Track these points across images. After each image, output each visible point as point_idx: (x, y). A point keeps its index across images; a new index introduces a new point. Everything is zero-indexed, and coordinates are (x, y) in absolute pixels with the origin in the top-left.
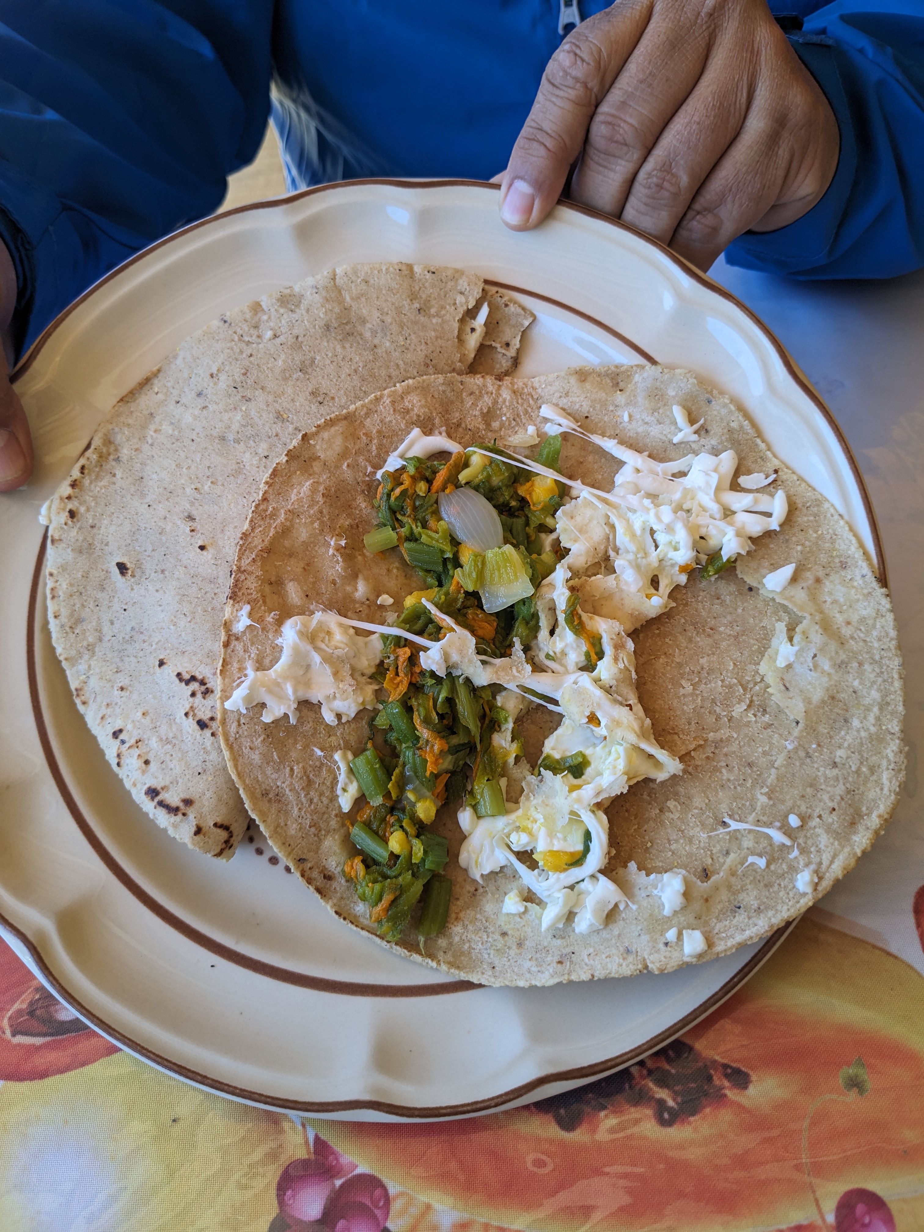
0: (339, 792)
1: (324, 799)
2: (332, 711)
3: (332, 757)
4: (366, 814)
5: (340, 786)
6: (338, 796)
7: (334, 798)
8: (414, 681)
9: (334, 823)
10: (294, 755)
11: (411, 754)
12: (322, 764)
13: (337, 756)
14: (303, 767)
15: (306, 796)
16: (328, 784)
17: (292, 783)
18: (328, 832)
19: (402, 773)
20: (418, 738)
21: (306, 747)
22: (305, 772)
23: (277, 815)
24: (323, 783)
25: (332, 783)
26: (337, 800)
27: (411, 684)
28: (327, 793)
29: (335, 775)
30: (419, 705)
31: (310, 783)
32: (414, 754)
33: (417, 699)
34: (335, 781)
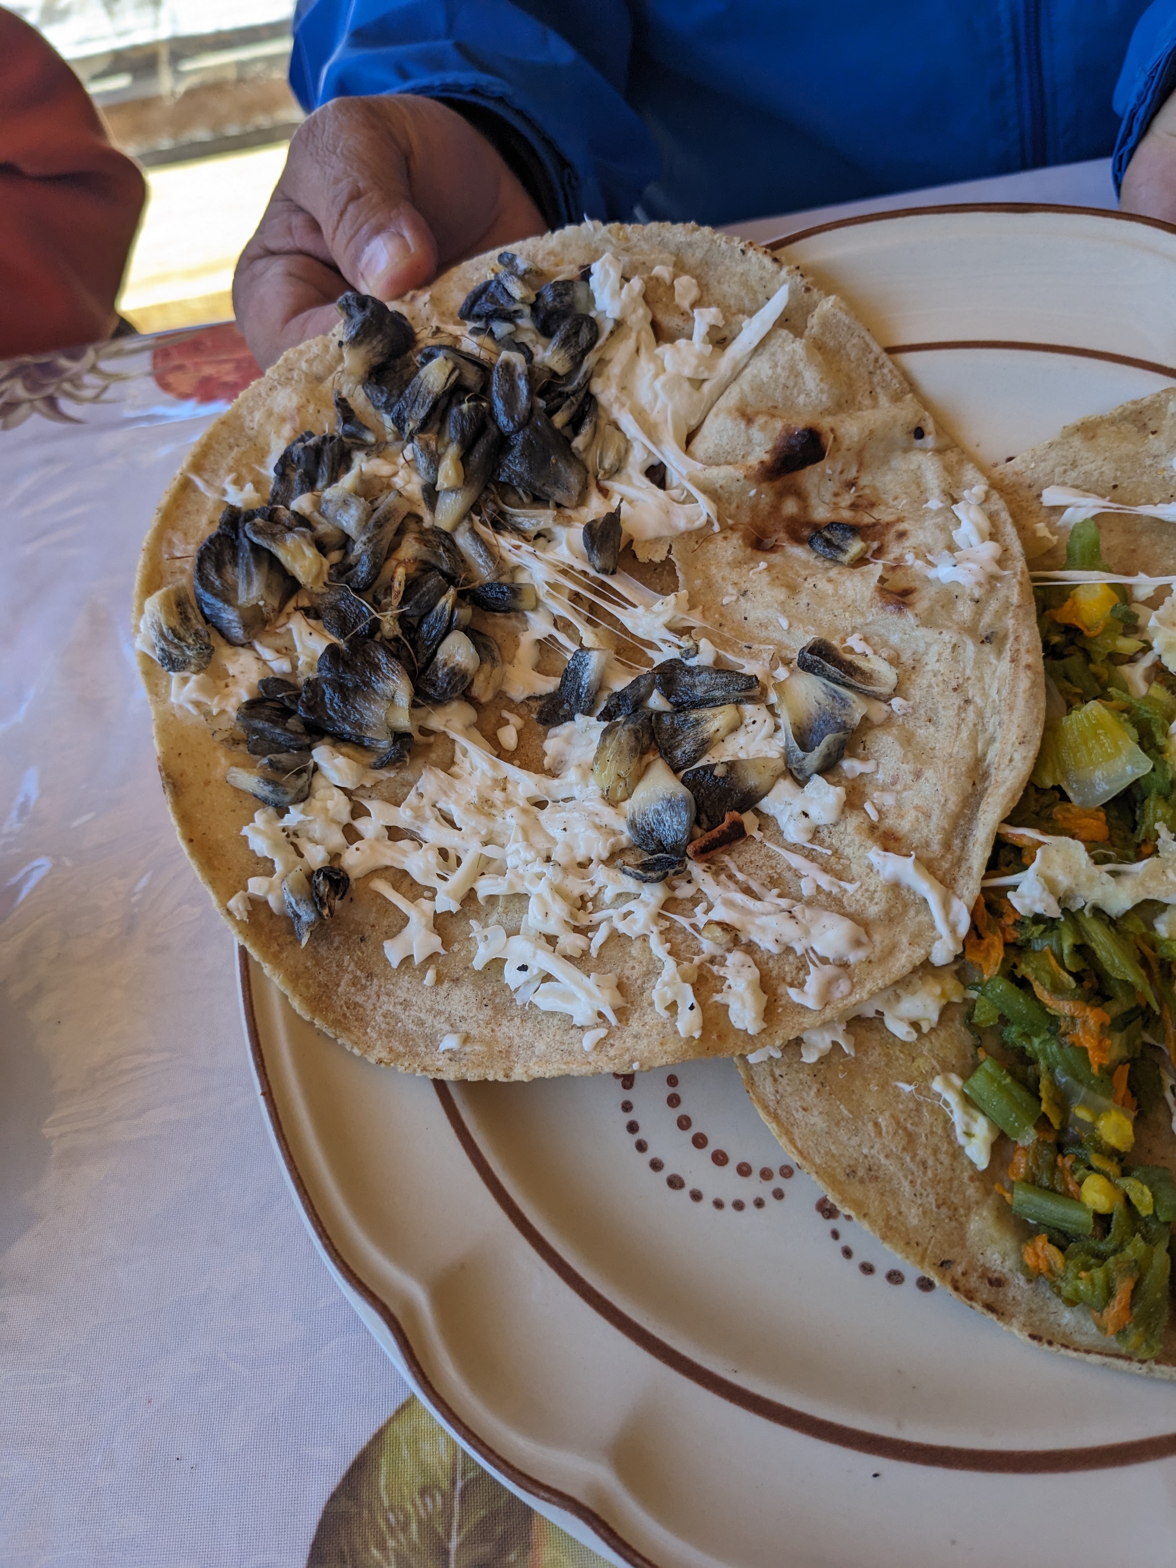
0: (961, 1140)
1: (943, 1157)
2: (901, 1019)
3: (929, 1089)
4: (1021, 1164)
5: (959, 1130)
6: (962, 1148)
7: (957, 1153)
8: (1010, 939)
9: (972, 1191)
10: (871, 1102)
11: (1055, 1048)
12: (919, 1104)
13: (937, 1085)
14: (893, 1116)
15: (913, 1158)
16: (940, 1131)
17: (884, 1146)
18: (969, 1209)
19: (1053, 1082)
20: (1054, 1020)
21: (884, 1086)
22: (898, 1123)
23: (881, 1201)
24: (932, 1132)
25: (945, 1128)
26: (964, 1154)
27: (1007, 945)
28: (945, 1147)
29: (945, 1115)
30: (1035, 970)
31: (911, 1138)
32: (1061, 1046)
33: (1027, 964)
34: (948, 1124)
